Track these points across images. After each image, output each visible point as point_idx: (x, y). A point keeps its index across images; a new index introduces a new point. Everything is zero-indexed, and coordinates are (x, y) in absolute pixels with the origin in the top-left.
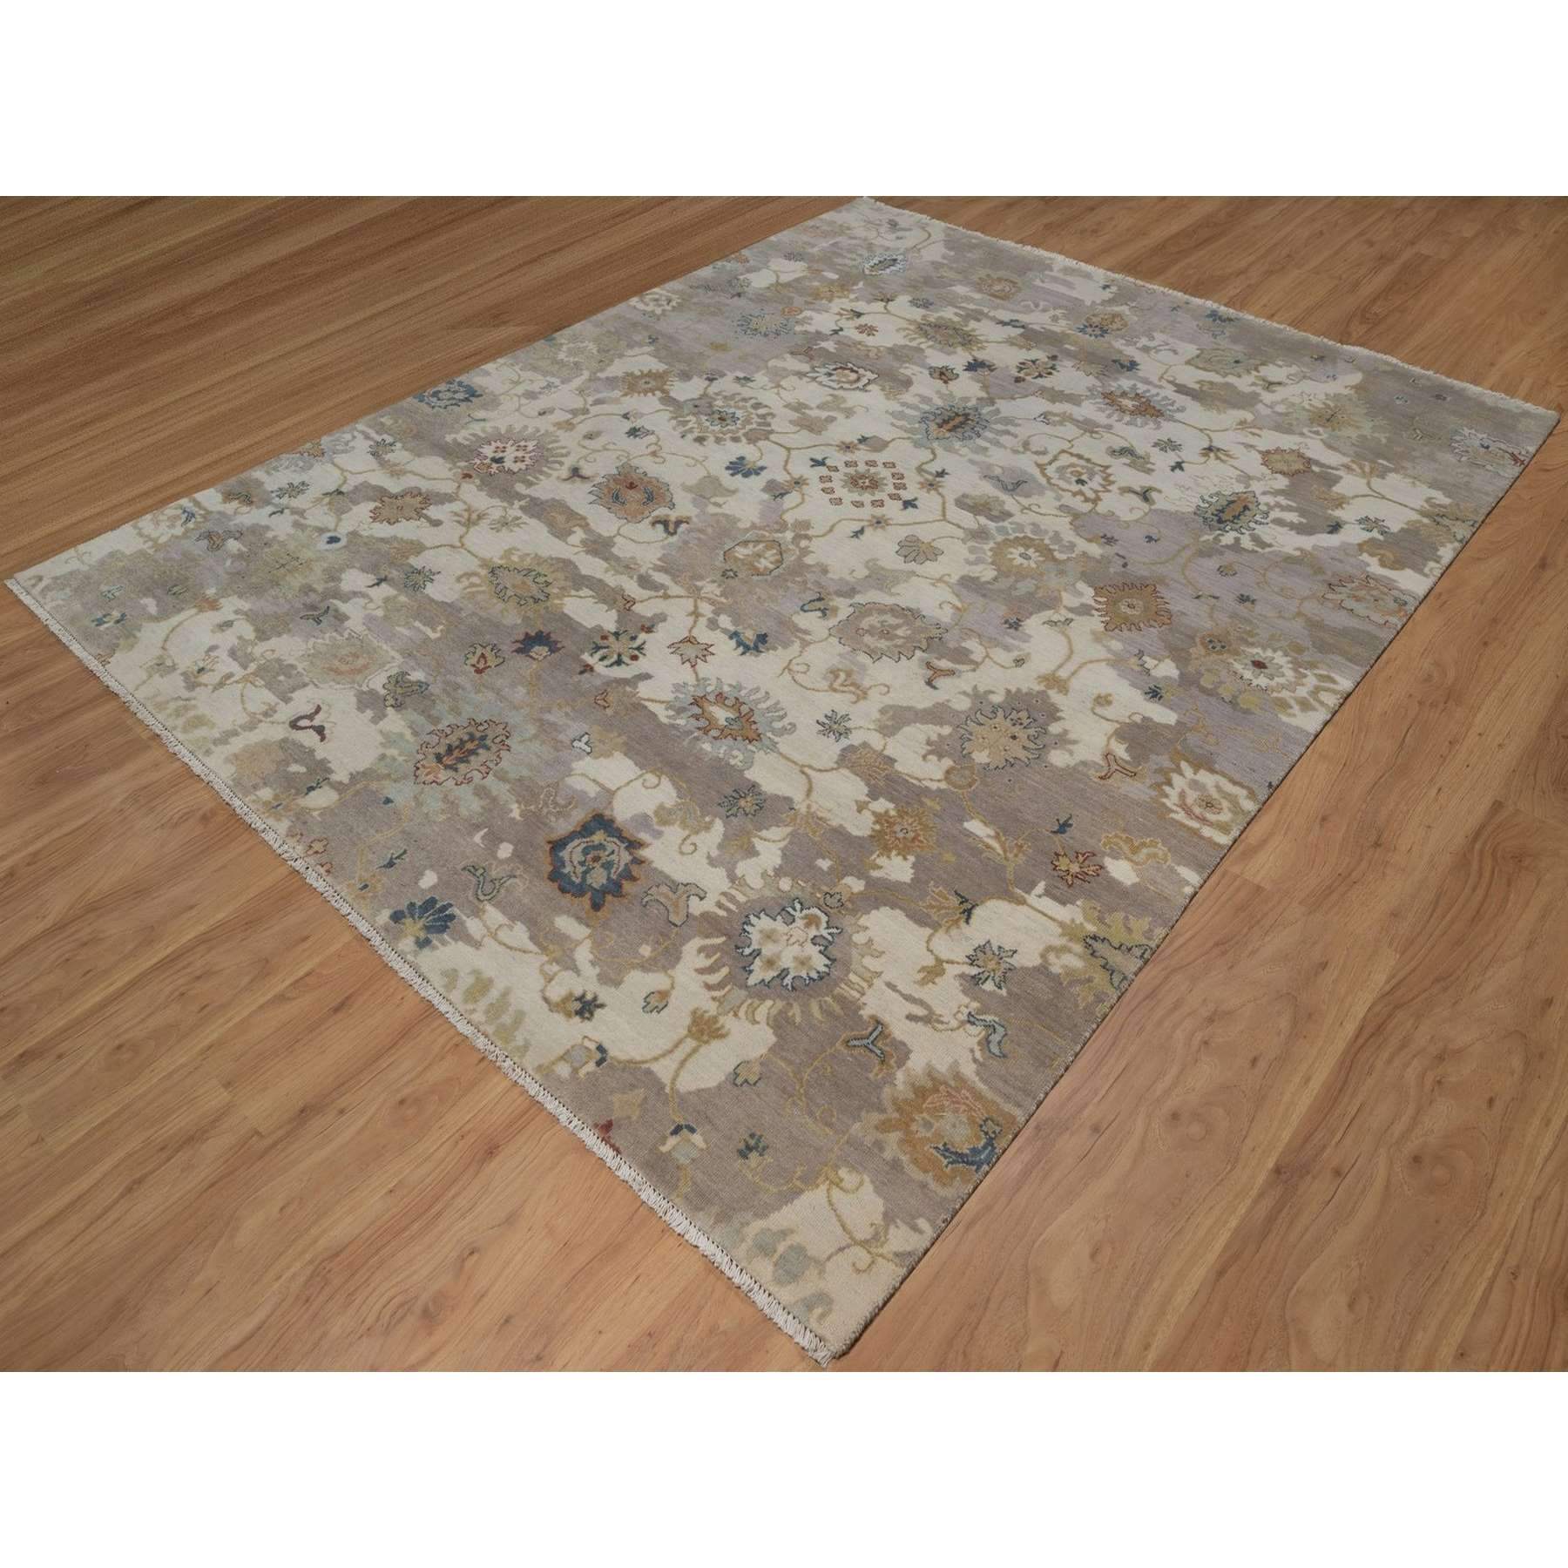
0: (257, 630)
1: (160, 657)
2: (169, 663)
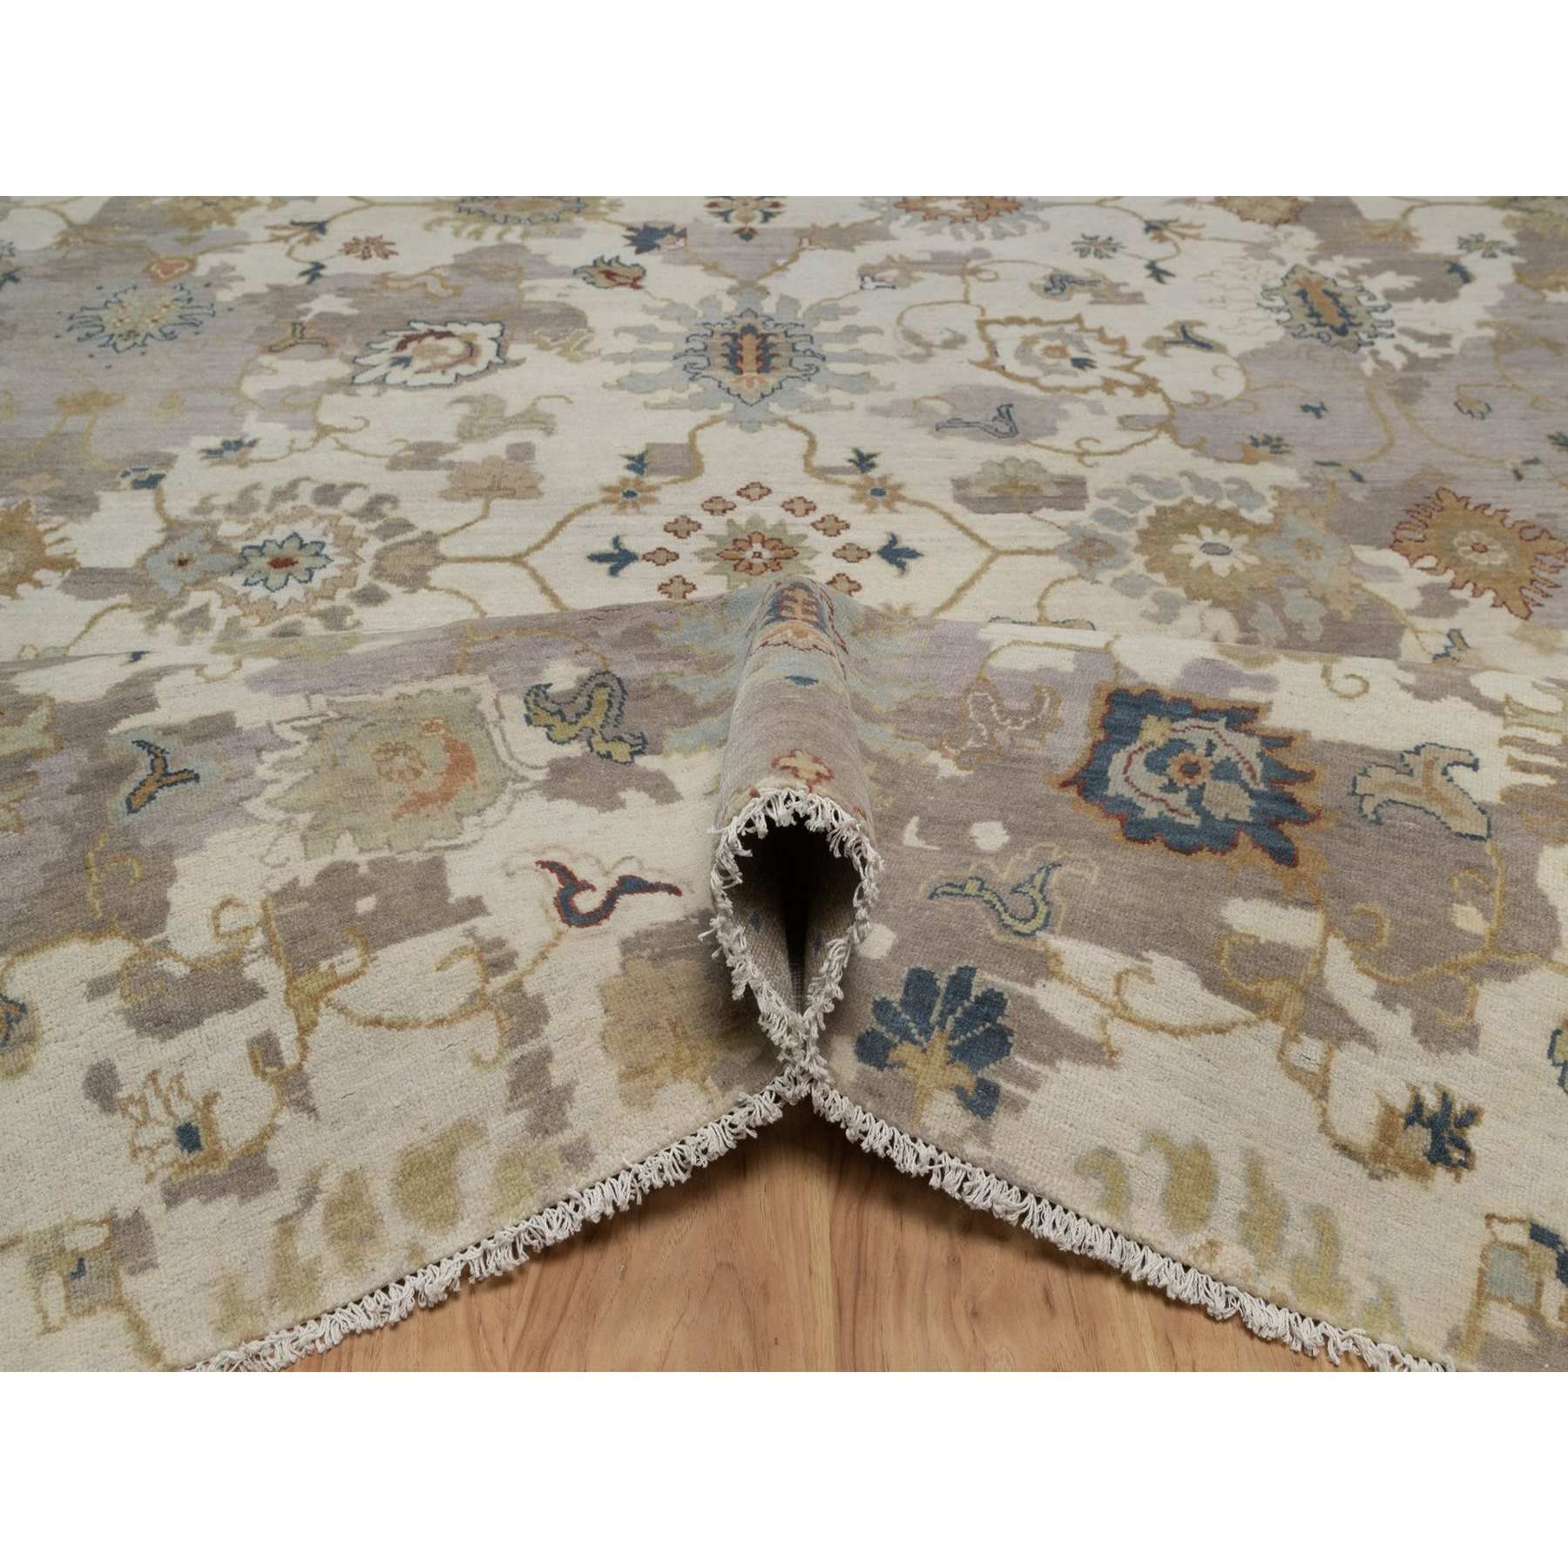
0: (96, 930)
1: (39, 1266)
2: (88, 1239)
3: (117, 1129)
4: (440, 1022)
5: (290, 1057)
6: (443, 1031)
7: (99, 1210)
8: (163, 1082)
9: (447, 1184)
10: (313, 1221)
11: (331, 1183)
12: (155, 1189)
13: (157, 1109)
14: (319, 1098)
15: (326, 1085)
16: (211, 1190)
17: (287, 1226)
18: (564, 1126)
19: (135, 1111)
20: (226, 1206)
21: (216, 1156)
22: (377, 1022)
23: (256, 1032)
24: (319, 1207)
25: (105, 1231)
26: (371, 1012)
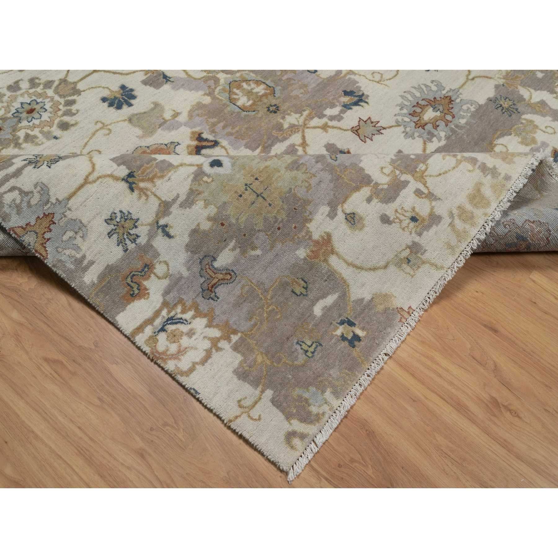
3: (395, 227)
4: (454, 168)
5: (426, 191)
6: (456, 169)
7: (404, 247)
8: (399, 211)
9: (483, 198)
10: (457, 222)
11: (455, 211)
12: (413, 235)
13: (402, 217)
14: (439, 195)
15: (438, 192)
16: (428, 227)
17: (451, 225)
18: (500, 174)
19: (397, 220)
20: (434, 229)
21: (424, 220)
22: (440, 174)
23: (414, 189)
24: (456, 217)
25: (408, 250)
26: (438, 173)
